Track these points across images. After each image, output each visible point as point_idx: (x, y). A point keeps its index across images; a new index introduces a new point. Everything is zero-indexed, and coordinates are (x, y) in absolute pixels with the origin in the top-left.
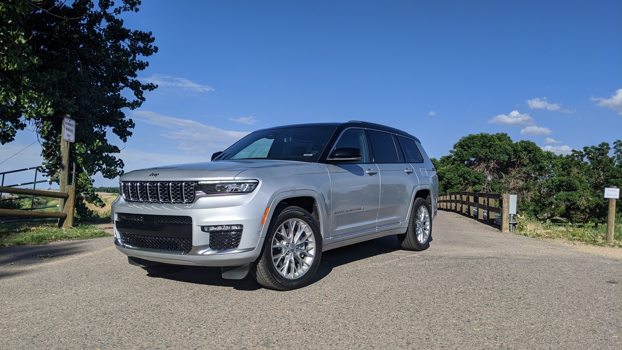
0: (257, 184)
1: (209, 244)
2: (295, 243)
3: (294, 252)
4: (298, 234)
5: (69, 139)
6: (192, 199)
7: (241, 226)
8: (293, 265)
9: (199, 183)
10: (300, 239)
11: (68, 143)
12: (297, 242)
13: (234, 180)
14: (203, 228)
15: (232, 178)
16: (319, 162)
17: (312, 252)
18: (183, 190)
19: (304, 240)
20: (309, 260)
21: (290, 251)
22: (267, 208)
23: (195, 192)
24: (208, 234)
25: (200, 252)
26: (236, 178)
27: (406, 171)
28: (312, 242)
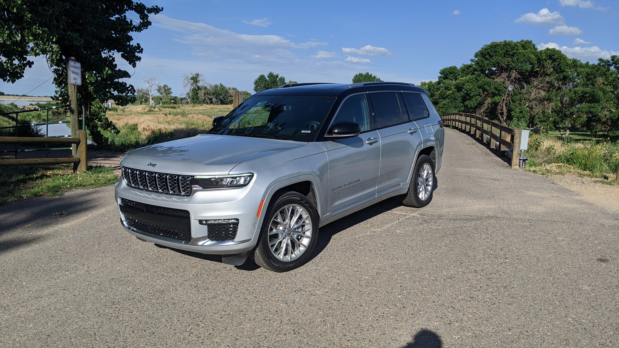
0: (252, 177)
1: (207, 235)
2: (292, 227)
3: (290, 235)
4: (295, 219)
5: (76, 83)
6: (189, 193)
7: (237, 220)
8: (290, 248)
9: (195, 177)
10: (297, 222)
11: (75, 87)
12: (294, 226)
13: (229, 175)
14: (201, 222)
15: (227, 173)
16: (317, 141)
17: (309, 233)
18: (180, 184)
19: (301, 223)
20: (306, 241)
21: (287, 235)
22: (262, 201)
23: (191, 186)
24: (206, 227)
25: (200, 243)
26: (231, 173)
27: (409, 132)
28: (308, 224)
